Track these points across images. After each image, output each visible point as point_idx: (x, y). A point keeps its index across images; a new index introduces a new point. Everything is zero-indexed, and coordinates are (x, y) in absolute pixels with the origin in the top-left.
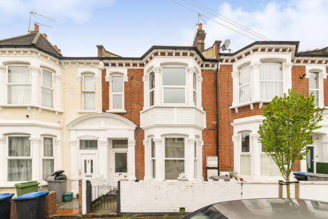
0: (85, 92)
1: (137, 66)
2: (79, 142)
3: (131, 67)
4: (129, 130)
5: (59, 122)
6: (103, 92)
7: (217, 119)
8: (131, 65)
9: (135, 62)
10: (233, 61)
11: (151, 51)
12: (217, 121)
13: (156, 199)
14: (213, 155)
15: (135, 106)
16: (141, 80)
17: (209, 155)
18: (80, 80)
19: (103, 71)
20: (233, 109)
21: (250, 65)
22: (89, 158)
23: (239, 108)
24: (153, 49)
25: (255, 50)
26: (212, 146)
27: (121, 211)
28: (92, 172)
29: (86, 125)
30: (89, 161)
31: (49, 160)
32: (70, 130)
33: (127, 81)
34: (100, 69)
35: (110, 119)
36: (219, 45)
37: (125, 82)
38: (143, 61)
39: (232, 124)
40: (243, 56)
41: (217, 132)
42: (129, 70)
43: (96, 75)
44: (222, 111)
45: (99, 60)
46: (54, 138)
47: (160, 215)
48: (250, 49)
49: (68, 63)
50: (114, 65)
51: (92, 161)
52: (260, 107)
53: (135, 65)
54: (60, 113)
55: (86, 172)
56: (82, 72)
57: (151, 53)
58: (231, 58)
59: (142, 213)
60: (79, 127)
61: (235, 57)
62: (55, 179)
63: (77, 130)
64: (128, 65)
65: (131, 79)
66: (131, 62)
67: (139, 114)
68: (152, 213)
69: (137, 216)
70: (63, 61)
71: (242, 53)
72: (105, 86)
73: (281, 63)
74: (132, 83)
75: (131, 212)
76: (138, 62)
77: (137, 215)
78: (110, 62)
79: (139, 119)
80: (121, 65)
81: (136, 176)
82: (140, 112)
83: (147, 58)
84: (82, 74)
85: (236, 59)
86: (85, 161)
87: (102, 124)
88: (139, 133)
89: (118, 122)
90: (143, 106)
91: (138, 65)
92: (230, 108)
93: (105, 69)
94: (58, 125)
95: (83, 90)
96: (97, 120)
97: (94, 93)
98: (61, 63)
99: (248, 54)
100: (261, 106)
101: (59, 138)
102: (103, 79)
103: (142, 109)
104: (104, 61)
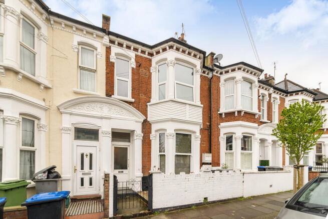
0: (82, 68)
1: (145, 54)
2: (73, 129)
3: (139, 53)
4: (137, 122)
5: (44, 100)
6: (107, 73)
7: (210, 121)
8: (140, 51)
9: (144, 49)
10: (221, 73)
11: (167, 43)
12: (210, 123)
13: (186, 191)
14: (207, 152)
15: (143, 97)
16: (149, 70)
17: (204, 152)
18: (76, 50)
19: (107, 48)
20: (221, 114)
21: (235, 80)
22: (87, 151)
23: (226, 114)
24: (170, 41)
25: (239, 69)
26: (206, 145)
27: (154, 208)
28: (91, 168)
29: (84, 110)
30: (87, 155)
31: (28, 151)
32: (61, 113)
33: (135, 67)
34: (104, 45)
35: (115, 106)
36: (213, 57)
37: (133, 69)
38: (154, 51)
39: (219, 126)
40: (230, 71)
41: (210, 132)
42: (136, 56)
43: (99, 50)
44: (214, 115)
45: (104, 34)
46: (36, 122)
47: (189, 207)
48: (236, 67)
49: (61, 24)
50: (120, 45)
51: (91, 155)
52: (242, 115)
53: (143, 52)
54: (47, 88)
55: (82, 168)
56: (79, 41)
57: (167, 44)
58: (220, 71)
59: (174, 207)
60: (73, 110)
61: (224, 70)
62: (48, 177)
63: (71, 114)
64: (136, 50)
65: (139, 66)
66: (140, 48)
67: (147, 106)
68: (182, 206)
69: (170, 211)
70: (52, 18)
71: (230, 69)
72: (110, 67)
73: (251, 83)
74: (140, 71)
75: (163, 207)
76: (148, 50)
77: (169, 209)
78: (117, 40)
79: (147, 111)
80: (128, 47)
81: (142, 172)
82: (148, 104)
83: (160, 48)
84: (79, 44)
85: (224, 73)
86: (82, 155)
87: (105, 111)
88: (146, 126)
89: (124, 111)
90: (151, 98)
91: (147, 53)
92: (219, 112)
93: (110, 47)
94: (42, 103)
95: (80, 65)
96: (99, 105)
97: (95, 71)
98: (50, 20)
99: (233, 70)
100: (243, 113)
101: (43, 122)
102: (108, 58)
103: (149, 102)
104: (110, 36)
